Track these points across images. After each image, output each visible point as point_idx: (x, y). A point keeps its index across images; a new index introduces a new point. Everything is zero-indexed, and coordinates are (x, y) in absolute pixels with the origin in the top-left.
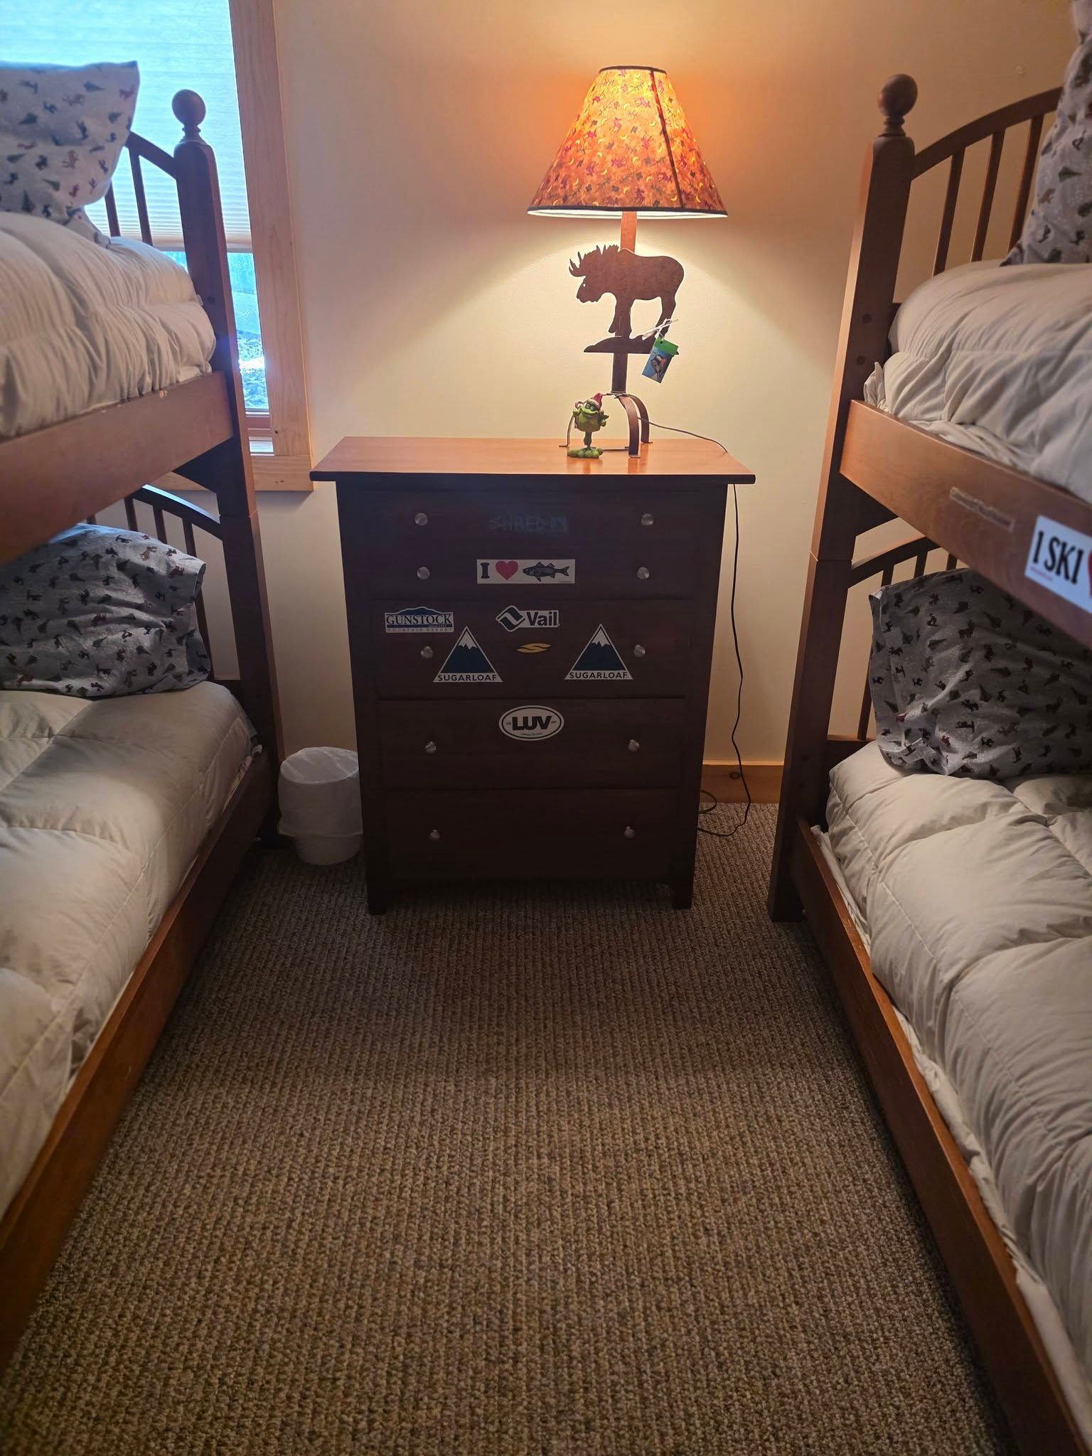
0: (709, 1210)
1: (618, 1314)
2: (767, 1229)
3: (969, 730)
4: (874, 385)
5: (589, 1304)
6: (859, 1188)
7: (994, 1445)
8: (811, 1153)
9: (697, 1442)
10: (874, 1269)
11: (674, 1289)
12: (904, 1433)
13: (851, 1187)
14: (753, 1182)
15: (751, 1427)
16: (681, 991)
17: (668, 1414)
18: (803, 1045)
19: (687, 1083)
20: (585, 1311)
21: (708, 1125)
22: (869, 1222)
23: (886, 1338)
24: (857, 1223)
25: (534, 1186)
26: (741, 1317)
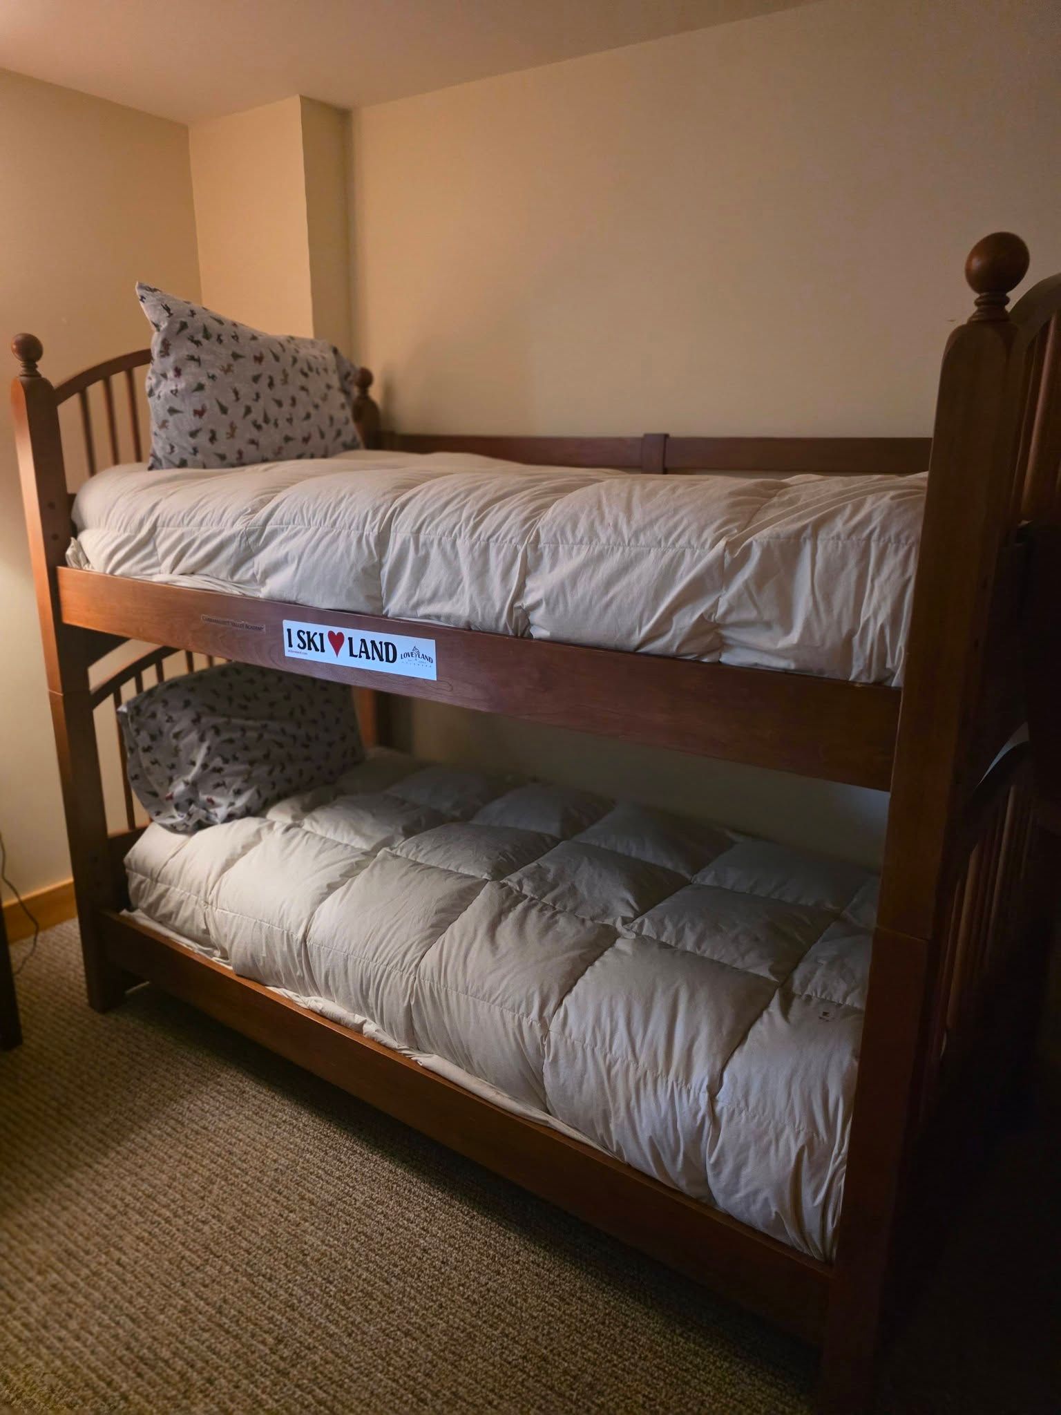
0: (196, 1211)
1: (180, 1312)
2: (243, 1190)
3: (223, 788)
4: (75, 554)
5: (153, 1324)
6: (284, 1128)
7: (438, 1189)
8: (240, 1131)
9: (286, 1326)
10: (322, 1161)
11: (208, 1268)
12: (394, 1221)
13: (279, 1130)
14: (214, 1173)
15: (312, 1290)
16: (63, 1101)
17: (258, 1330)
18: (187, 1075)
19: (118, 1153)
20: (153, 1330)
21: (156, 1166)
22: (303, 1140)
23: (354, 1187)
24: (296, 1146)
25: (43, 1300)
26: (263, 1247)
